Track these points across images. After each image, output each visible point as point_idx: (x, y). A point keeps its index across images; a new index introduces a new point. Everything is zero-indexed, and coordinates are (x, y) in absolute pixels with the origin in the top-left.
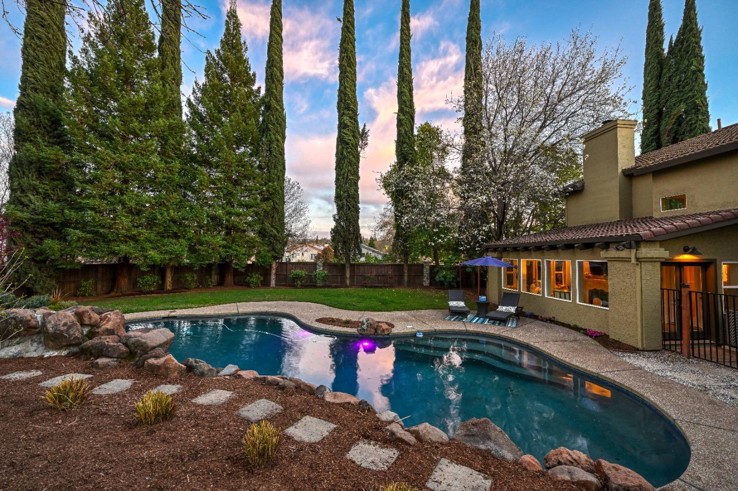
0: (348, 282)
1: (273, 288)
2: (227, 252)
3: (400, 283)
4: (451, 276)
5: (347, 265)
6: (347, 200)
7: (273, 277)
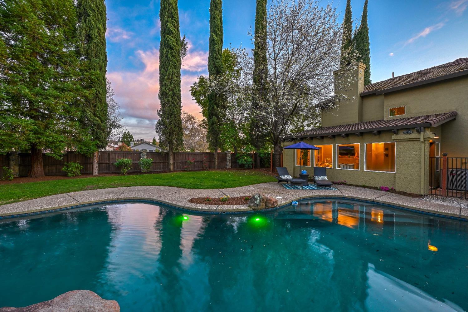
0: (172, 167)
1: (96, 176)
2: (39, 138)
3: (211, 167)
4: (250, 160)
5: (171, 153)
6: (172, 98)
7: (96, 165)
